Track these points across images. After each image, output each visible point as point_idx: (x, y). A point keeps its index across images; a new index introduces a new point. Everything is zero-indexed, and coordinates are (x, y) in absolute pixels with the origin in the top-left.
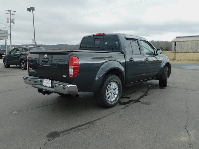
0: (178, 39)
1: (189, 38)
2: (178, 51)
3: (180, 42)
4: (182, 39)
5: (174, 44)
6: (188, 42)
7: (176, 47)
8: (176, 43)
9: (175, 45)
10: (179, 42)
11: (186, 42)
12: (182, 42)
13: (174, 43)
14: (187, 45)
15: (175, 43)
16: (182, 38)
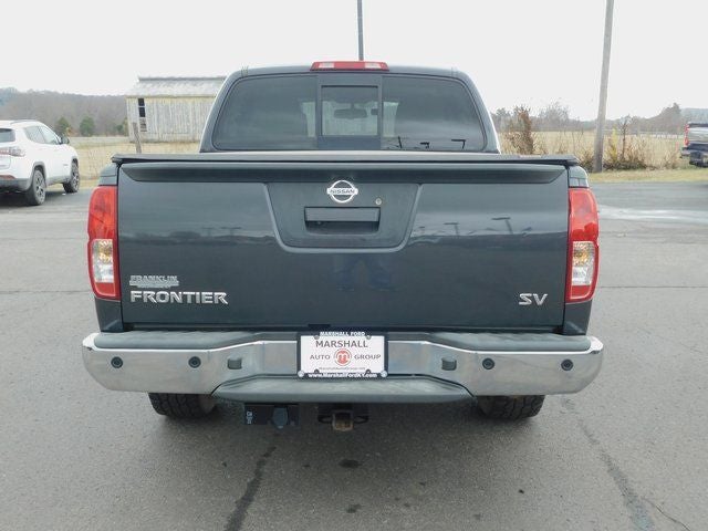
0: (149, 85)
1: (189, 85)
2: (156, 137)
3: (160, 100)
4: (163, 90)
5: (137, 106)
6: (190, 102)
7: (146, 118)
8: (146, 102)
9: (142, 113)
10: (155, 100)
11: (181, 101)
12: (168, 101)
13: (136, 101)
14: (187, 113)
15: (141, 102)
16: (164, 83)
